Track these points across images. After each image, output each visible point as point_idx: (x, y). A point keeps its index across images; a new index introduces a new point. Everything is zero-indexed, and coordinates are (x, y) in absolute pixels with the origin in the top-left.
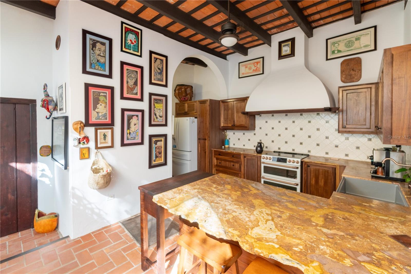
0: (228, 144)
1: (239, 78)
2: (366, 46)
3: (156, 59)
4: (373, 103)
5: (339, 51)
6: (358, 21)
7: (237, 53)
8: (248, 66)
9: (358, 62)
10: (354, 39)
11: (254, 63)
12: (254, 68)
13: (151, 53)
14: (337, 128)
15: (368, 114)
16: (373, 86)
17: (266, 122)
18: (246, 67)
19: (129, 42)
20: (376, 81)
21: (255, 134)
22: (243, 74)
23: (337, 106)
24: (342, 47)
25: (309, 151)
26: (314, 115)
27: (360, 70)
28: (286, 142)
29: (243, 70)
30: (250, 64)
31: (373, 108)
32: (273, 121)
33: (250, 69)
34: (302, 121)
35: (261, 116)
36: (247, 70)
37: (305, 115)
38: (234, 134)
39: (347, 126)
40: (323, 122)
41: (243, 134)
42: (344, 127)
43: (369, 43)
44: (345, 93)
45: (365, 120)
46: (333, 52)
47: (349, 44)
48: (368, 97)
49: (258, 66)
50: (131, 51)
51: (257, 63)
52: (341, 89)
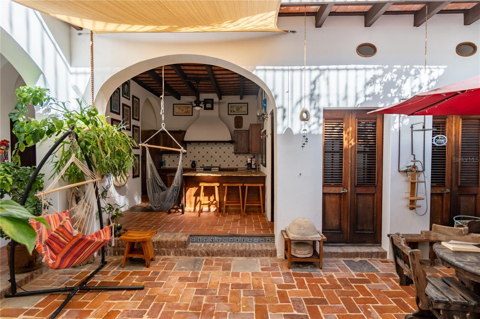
0: (165, 165)
1: (174, 115)
2: (244, 112)
3: (135, 101)
4: (247, 140)
5: (234, 111)
6: (241, 99)
7: (172, 96)
8: (181, 108)
9: (241, 118)
10: (240, 107)
11: (186, 107)
12: (185, 110)
13: (133, 97)
14: (234, 151)
15: (245, 144)
16: (247, 132)
17: (195, 148)
18: (179, 109)
19: (125, 90)
20: (248, 130)
21: (186, 157)
22: (177, 113)
23: (233, 140)
24: (235, 109)
25: (220, 165)
26: (222, 144)
27: (242, 123)
28: (207, 161)
29: (177, 110)
30: (182, 107)
31: (247, 142)
32: (199, 148)
33: (182, 110)
34: (216, 148)
35: (190, 144)
36: (180, 111)
37: (218, 144)
38: (169, 157)
39: (238, 150)
40: (227, 148)
41: (176, 157)
42: (236, 151)
43: (245, 110)
44: (237, 133)
45: (244, 148)
46: (231, 111)
47: (238, 109)
48: (245, 137)
49: (189, 109)
50: (126, 96)
51: (188, 107)
52: (235, 132)
